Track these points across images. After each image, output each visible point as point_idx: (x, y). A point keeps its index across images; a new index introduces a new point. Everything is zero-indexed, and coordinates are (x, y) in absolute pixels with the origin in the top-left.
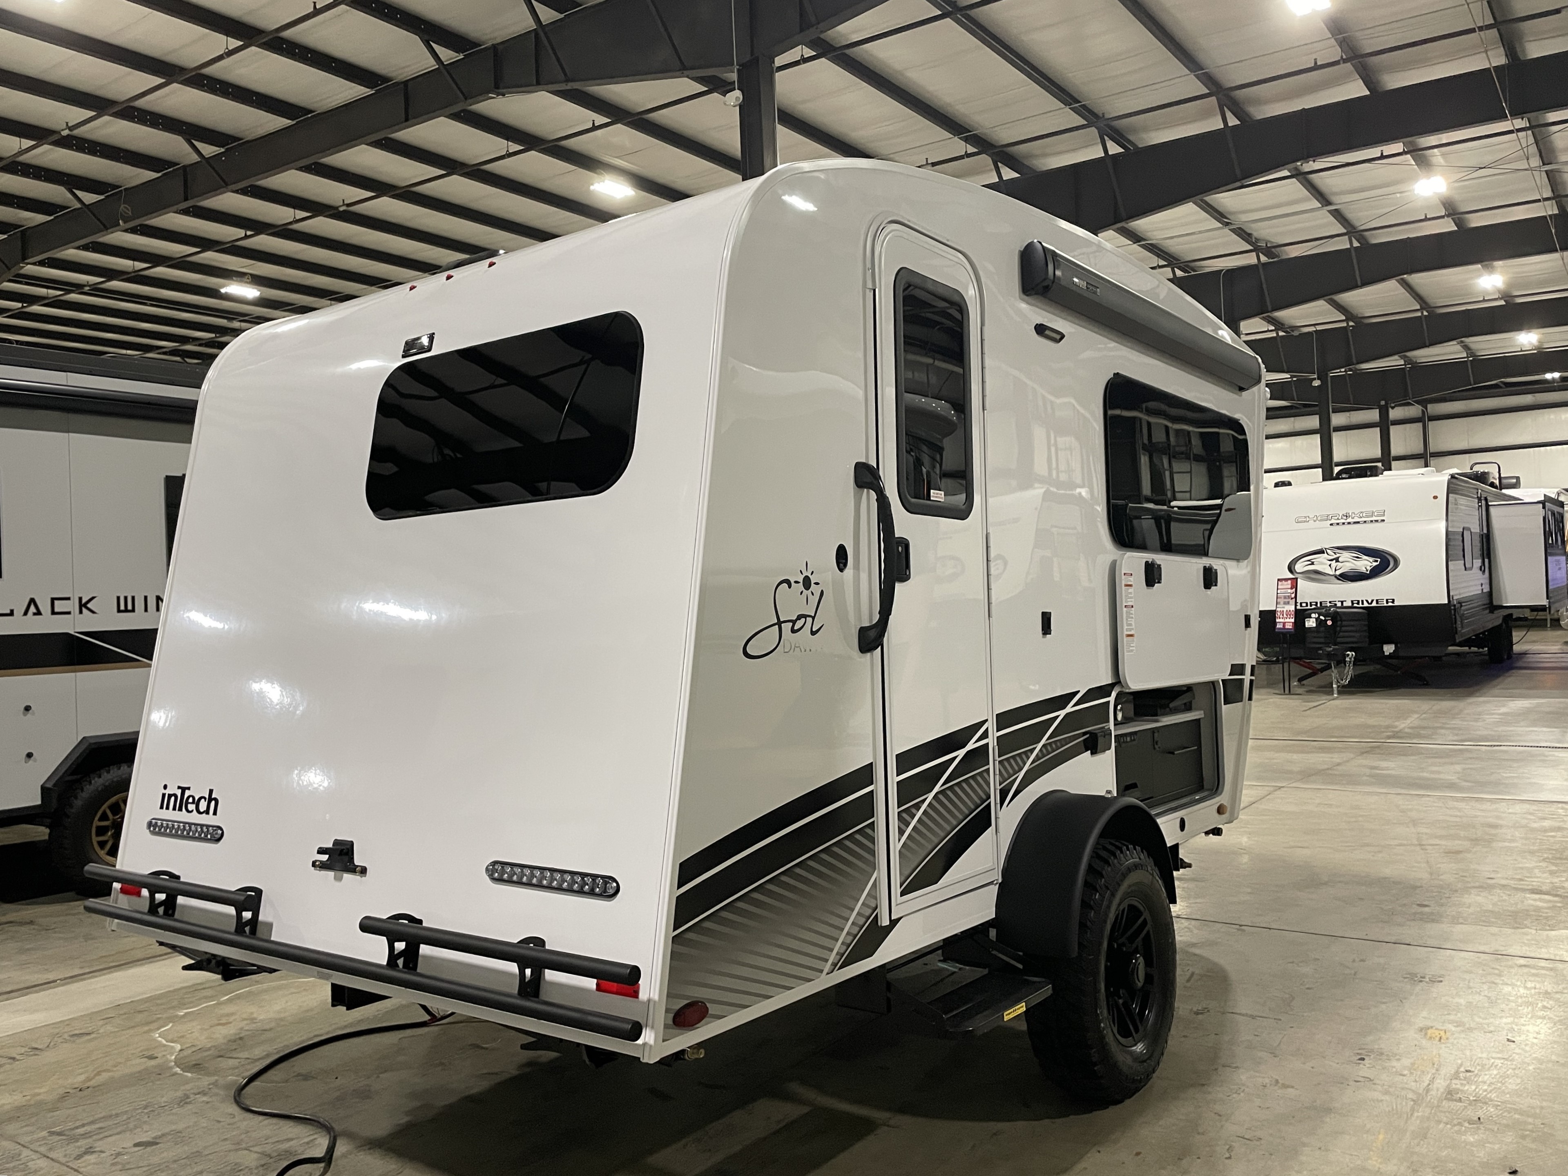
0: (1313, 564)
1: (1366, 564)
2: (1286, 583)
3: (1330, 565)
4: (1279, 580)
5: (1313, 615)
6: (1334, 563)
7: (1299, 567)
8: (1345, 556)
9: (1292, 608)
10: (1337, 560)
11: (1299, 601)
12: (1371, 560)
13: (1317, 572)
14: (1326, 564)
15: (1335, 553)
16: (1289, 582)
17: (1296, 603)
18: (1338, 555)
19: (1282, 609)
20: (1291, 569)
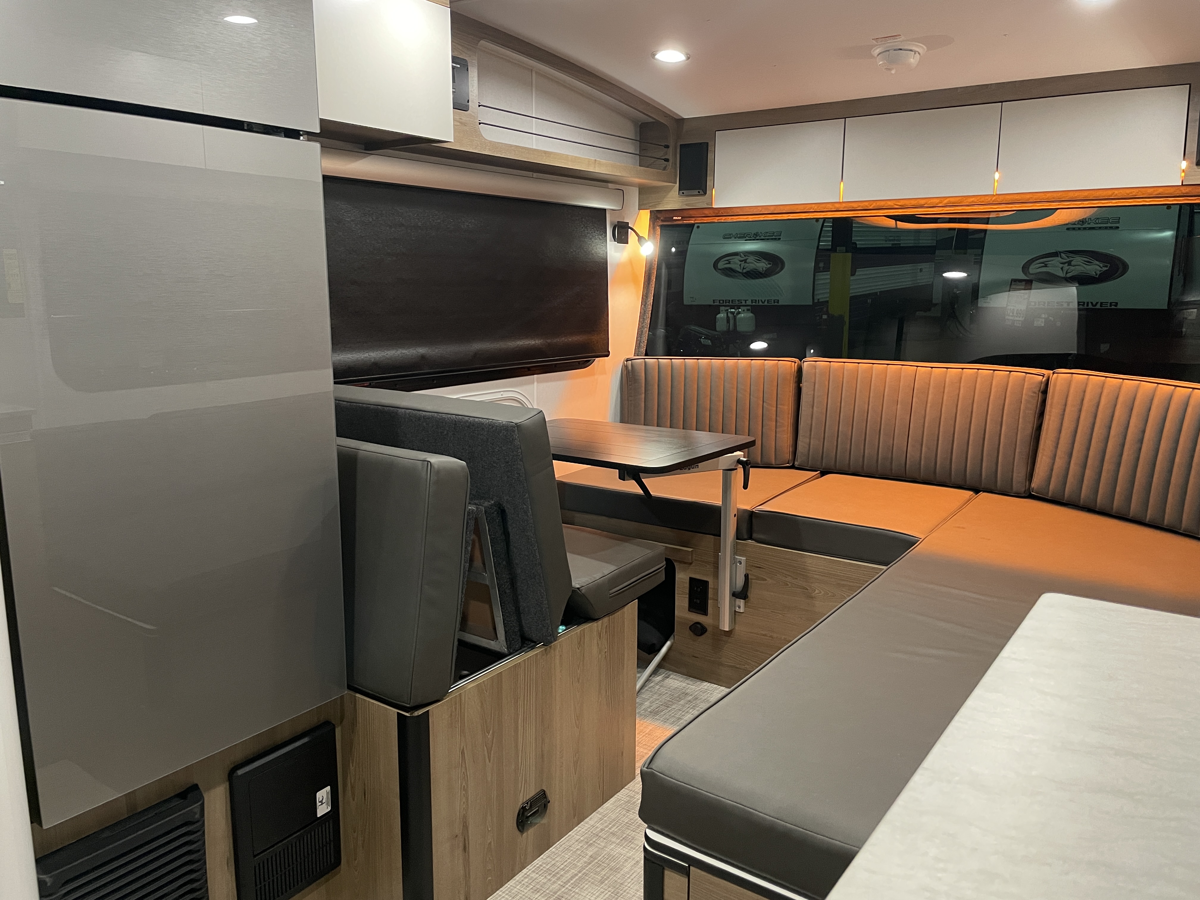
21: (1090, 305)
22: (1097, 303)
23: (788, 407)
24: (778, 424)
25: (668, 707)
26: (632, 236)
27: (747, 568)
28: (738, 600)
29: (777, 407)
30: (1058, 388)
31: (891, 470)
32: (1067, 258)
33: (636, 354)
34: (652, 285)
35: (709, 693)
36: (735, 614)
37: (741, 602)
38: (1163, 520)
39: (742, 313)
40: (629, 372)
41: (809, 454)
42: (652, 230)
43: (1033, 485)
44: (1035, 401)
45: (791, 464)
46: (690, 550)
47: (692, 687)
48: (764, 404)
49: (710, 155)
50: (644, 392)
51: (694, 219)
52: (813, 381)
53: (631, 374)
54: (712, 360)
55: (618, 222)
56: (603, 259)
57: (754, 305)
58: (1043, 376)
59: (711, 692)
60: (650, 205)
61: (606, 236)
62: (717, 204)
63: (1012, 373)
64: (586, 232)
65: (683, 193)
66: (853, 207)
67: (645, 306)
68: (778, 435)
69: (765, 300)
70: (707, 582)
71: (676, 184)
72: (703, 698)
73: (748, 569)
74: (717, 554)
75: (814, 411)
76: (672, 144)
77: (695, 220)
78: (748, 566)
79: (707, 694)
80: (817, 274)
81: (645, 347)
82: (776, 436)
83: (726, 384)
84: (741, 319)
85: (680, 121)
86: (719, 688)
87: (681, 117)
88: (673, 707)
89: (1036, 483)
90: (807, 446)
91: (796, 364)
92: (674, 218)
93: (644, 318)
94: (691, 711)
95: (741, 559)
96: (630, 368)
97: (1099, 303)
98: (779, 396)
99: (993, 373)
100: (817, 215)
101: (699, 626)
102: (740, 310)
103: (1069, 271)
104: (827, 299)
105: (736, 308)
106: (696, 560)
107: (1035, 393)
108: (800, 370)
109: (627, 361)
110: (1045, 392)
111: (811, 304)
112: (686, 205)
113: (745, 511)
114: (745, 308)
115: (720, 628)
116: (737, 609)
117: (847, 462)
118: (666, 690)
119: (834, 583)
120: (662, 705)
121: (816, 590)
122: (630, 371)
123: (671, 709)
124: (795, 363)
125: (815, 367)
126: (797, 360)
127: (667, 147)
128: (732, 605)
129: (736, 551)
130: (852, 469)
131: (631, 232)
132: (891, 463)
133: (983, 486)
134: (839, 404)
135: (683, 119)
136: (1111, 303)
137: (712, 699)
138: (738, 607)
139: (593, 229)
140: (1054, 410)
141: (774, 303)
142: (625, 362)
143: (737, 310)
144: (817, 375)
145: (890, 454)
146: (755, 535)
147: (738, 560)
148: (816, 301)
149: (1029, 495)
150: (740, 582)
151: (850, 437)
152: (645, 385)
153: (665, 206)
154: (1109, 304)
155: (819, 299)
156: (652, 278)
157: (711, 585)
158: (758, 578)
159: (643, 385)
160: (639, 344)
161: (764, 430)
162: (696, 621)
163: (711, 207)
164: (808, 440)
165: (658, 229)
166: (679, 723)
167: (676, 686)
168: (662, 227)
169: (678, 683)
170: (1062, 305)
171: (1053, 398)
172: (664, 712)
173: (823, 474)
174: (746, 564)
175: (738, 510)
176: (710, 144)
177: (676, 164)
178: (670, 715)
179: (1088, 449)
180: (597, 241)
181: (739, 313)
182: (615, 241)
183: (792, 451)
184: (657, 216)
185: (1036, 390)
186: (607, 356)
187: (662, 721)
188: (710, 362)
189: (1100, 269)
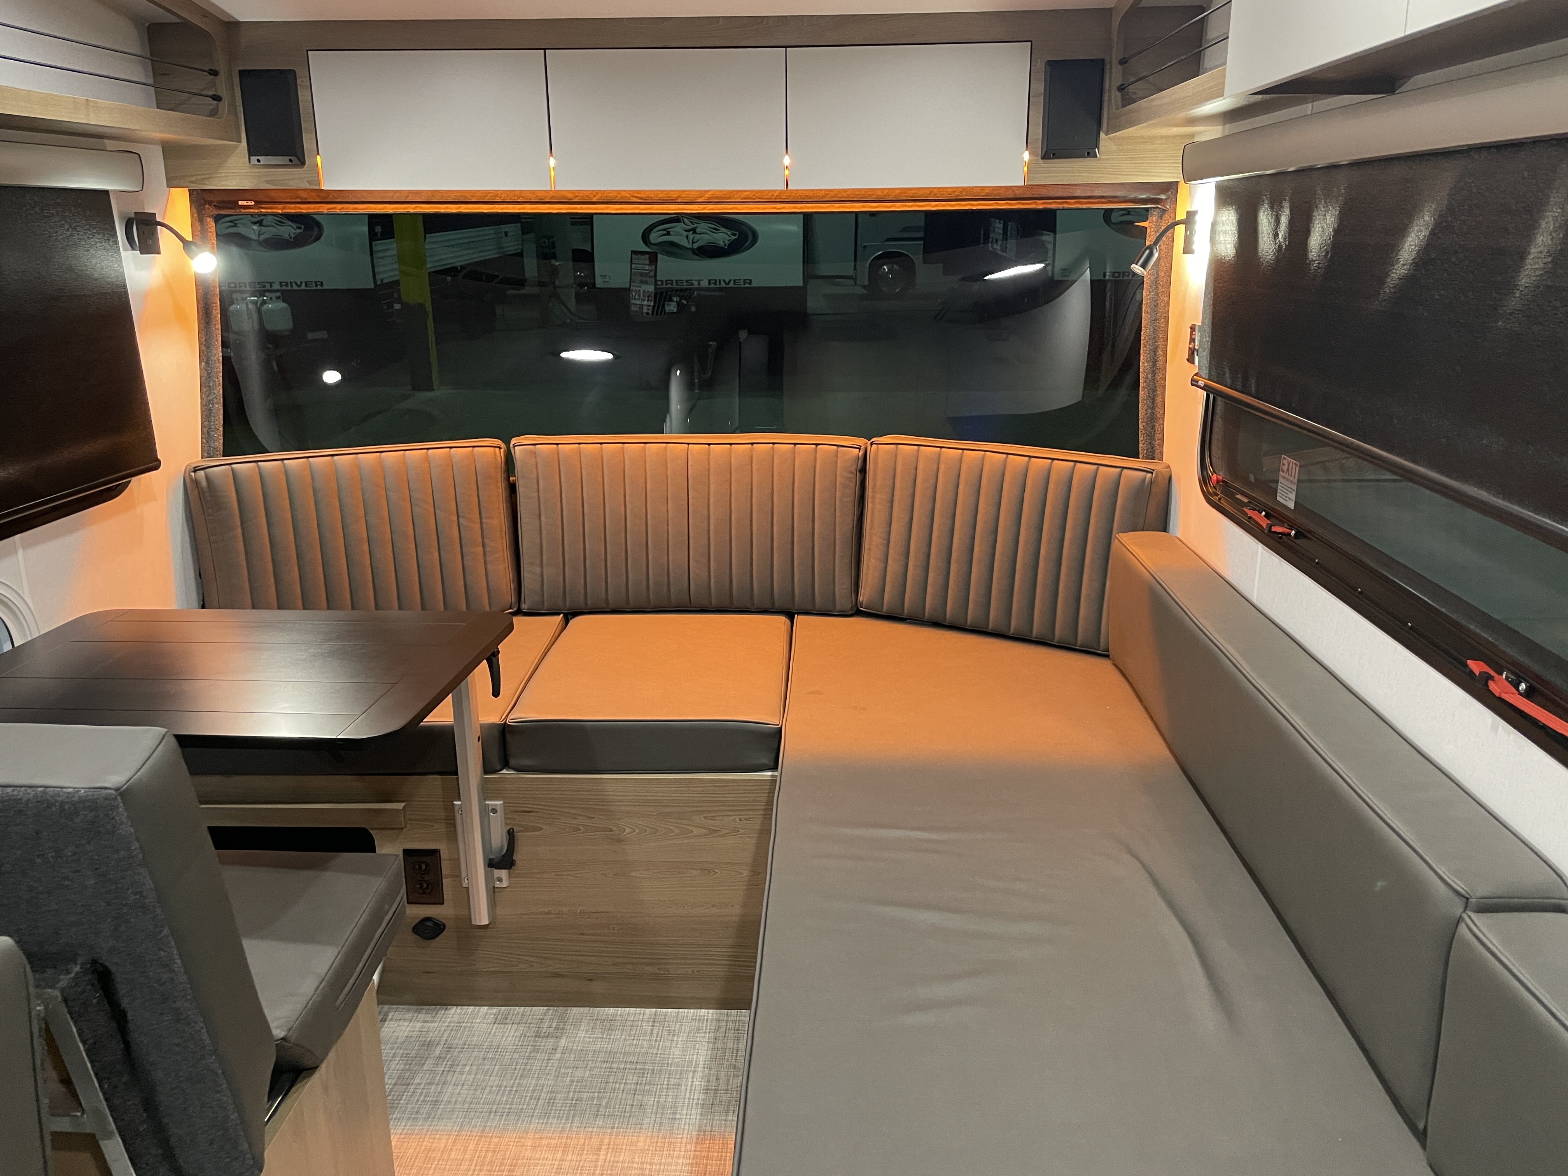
0: (668, 234)
1: (723, 237)
2: (642, 257)
3: (687, 237)
4: (633, 252)
5: (675, 299)
6: (691, 235)
7: (654, 237)
8: (703, 227)
9: (651, 288)
10: (694, 231)
11: (658, 278)
12: (729, 233)
13: (673, 244)
14: (681, 235)
15: (691, 222)
16: (647, 256)
17: (656, 281)
18: (696, 225)
19: (638, 289)
20: (645, 237)
21: (722, 282)
22: (730, 281)
23: (499, 519)
24: (488, 549)
25: (408, 1084)
26: (164, 237)
27: (508, 816)
28: (496, 871)
29: (481, 523)
30: (880, 465)
31: (669, 597)
32: (690, 224)
33: (207, 452)
34: (215, 325)
35: (465, 1028)
36: (494, 892)
37: (503, 873)
38: (1031, 631)
39: (269, 303)
40: (203, 493)
41: (543, 591)
42: (198, 223)
43: (861, 598)
44: (853, 485)
45: (515, 609)
46: (400, 806)
47: (432, 1025)
48: (461, 520)
49: (303, 95)
50: (239, 523)
51: (280, 206)
52: (535, 475)
53: (207, 494)
54: (359, 455)
55: (136, 213)
56: (118, 286)
57: (285, 290)
58: (860, 449)
59: (469, 1025)
60: (193, 179)
61: (116, 242)
62: (328, 185)
63: (819, 447)
64: (76, 237)
65: (258, 161)
66: (566, 198)
67: (207, 363)
68: (489, 567)
69: (301, 283)
70: (435, 853)
71: (240, 142)
72: (461, 1042)
73: (508, 818)
74: (451, 803)
75: (543, 523)
76: (222, 67)
77: (284, 208)
78: (510, 811)
79: (464, 1031)
80: (374, 243)
81: (222, 438)
82: (486, 569)
83: (390, 494)
84: (272, 311)
85: (233, 26)
86: (479, 1011)
87: (233, 18)
88: (417, 1080)
89: (865, 595)
90: (539, 579)
91: (502, 450)
92: (240, 203)
93: (209, 386)
94: (449, 1078)
95: (496, 805)
96: (204, 483)
97: (732, 281)
98: (482, 503)
99: (794, 449)
100: (508, 209)
101: (430, 924)
102: (265, 298)
103: (695, 241)
104: (396, 278)
105: (258, 294)
106: (411, 820)
107: (851, 473)
108: (509, 461)
109: (195, 471)
110: (863, 471)
111: (372, 286)
112: (268, 182)
113: (493, 726)
114: (273, 295)
115: (473, 923)
116: (498, 884)
117: (603, 596)
118: (392, 1049)
119: (655, 814)
120: (395, 1084)
121: (626, 828)
122: (206, 490)
123: (413, 1087)
124: (500, 448)
125: (534, 454)
126: (499, 442)
127: (214, 73)
128: (489, 880)
129: (486, 792)
130: (612, 606)
131: (161, 229)
132: (669, 590)
133: (796, 607)
134: (581, 509)
135: (237, 23)
136: (745, 280)
137: (475, 1039)
138: (499, 881)
139: (89, 230)
140: (878, 496)
141: (316, 286)
142: (193, 474)
143: (261, 299)
144: (540, 467)
145: (666, 578)
146: (513, 762)
147: (490, 808)
148: (379, 283)
149: (858, 612)
150: (499, 840)
151: (603, 557)
152: (240, 510)
153: (223, 183)
154: (742, 281)
155: (382, 280)
156: (214, 312)
157: (444, 855)
158: (527, 830)
159: (237, 511)
160: (208, 433)
161: (465, 562)
162: (424, 916)
163: (318, 188)
164: (538, 570)
165: (211, 222)
166: (439, 1113)
167: (406, 1034)
168: (217, 219)
169: (408, 1026)
170: (693, 284)
171: (874, 479)
172: (404, 1097)
173: (569, 616)
174: (505, 810)
175: (482, 726)
176: (300, 72)
177: (235, 106)
178: (418, 1101)
179: (930, 545)
180: (100, 252)
181: (264, 302)
182: (133, 248)
183: (514, 589)
184: (203, 199)
185: (853, 469)
186: (157, 467)
187: (409, 1119)
188: (356, 458)
189: (728, 237)
